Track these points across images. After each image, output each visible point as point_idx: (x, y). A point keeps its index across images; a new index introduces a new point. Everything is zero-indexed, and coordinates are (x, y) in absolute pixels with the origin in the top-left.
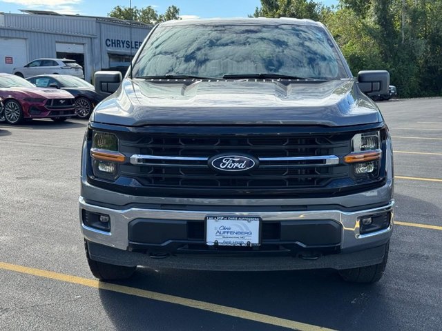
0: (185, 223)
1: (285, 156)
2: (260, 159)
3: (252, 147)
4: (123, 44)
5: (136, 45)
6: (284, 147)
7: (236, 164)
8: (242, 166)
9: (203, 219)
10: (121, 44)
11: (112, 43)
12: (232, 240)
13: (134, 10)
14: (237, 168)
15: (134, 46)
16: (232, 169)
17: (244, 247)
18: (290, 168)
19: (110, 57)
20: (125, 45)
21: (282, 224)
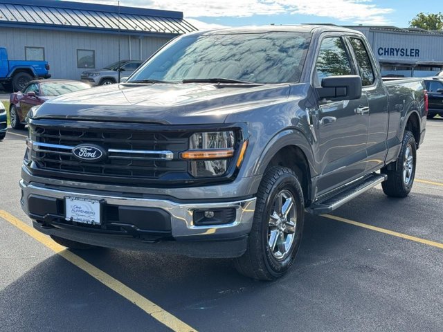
0: (55, 200)
1: (130, 149)
2: (110, 150)
3: (104, 139)
4: (397, 52)
5: (411, 53)
6: (128, 141)
7: (89, 154)
8: (93, 155)
9: (63, 198)
10: (395, 52)
11: (385, 52)
12: (83, 218)
13: (439, 16)
14: (90, 157)
15: (409, 53)
16: (87, 157)
17: (89, 224)
18: (134, 160)
19: (381, 66)
20: (399, 53)
21: (120, 208)
